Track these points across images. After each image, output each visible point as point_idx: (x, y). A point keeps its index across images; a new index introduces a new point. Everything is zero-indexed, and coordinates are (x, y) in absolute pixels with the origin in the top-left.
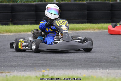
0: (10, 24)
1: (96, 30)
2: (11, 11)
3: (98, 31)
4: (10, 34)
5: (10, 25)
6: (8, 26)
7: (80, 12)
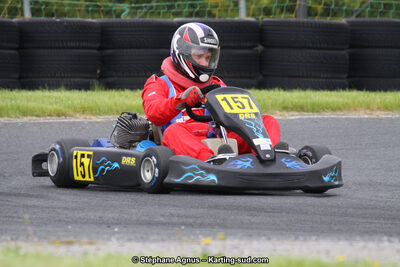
0: (96, 87)
1: (378, 113)
2: (98, 45)
3: (383, 115)
4: (94, 119)
5: (94, 90)
6: (89, 92)
7: (327, 52)
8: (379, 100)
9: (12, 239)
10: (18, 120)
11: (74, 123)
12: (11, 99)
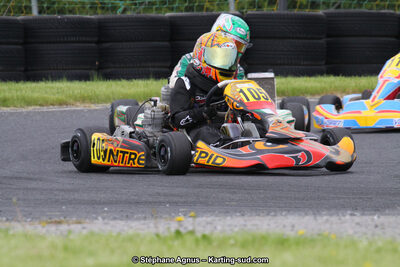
0: (95, 77)
2: (96, 39)
4: (93, 107)
5: (93, 80)
6: (88, 83)
7: (307, 41)
8: (354, 85)
9: (7, 220)
10: (24, 110)
11: (74, 111)
12: (17, 91)
